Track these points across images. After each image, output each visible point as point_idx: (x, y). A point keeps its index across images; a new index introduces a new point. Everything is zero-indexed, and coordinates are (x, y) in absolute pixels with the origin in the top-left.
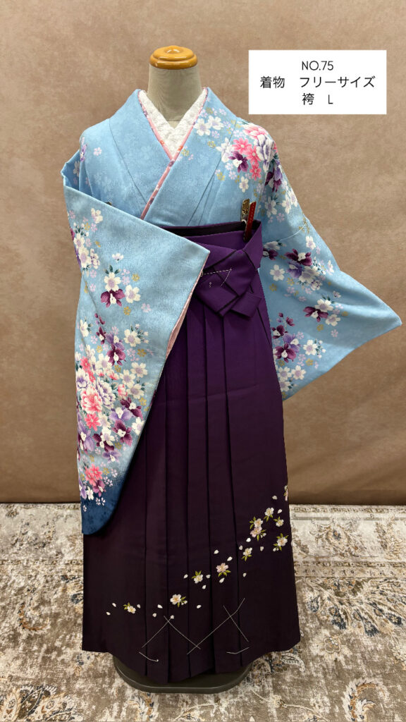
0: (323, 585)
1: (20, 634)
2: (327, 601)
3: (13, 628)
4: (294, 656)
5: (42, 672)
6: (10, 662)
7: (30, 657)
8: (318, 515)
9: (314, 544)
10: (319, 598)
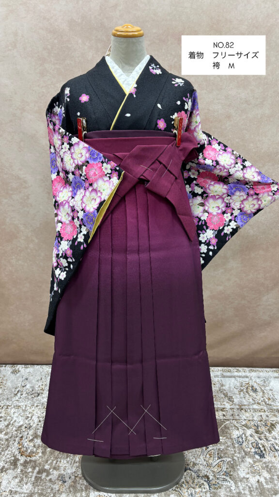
0: (246, 426)
1: (18, 460)
2: (249, 438)
3: (14, 454)
4: (227, 478)
5: (35, 488)
6: (10, 480)
7: (26, 477)
8: (240, 374)
9: (238, 396)
10: (244, 435)
